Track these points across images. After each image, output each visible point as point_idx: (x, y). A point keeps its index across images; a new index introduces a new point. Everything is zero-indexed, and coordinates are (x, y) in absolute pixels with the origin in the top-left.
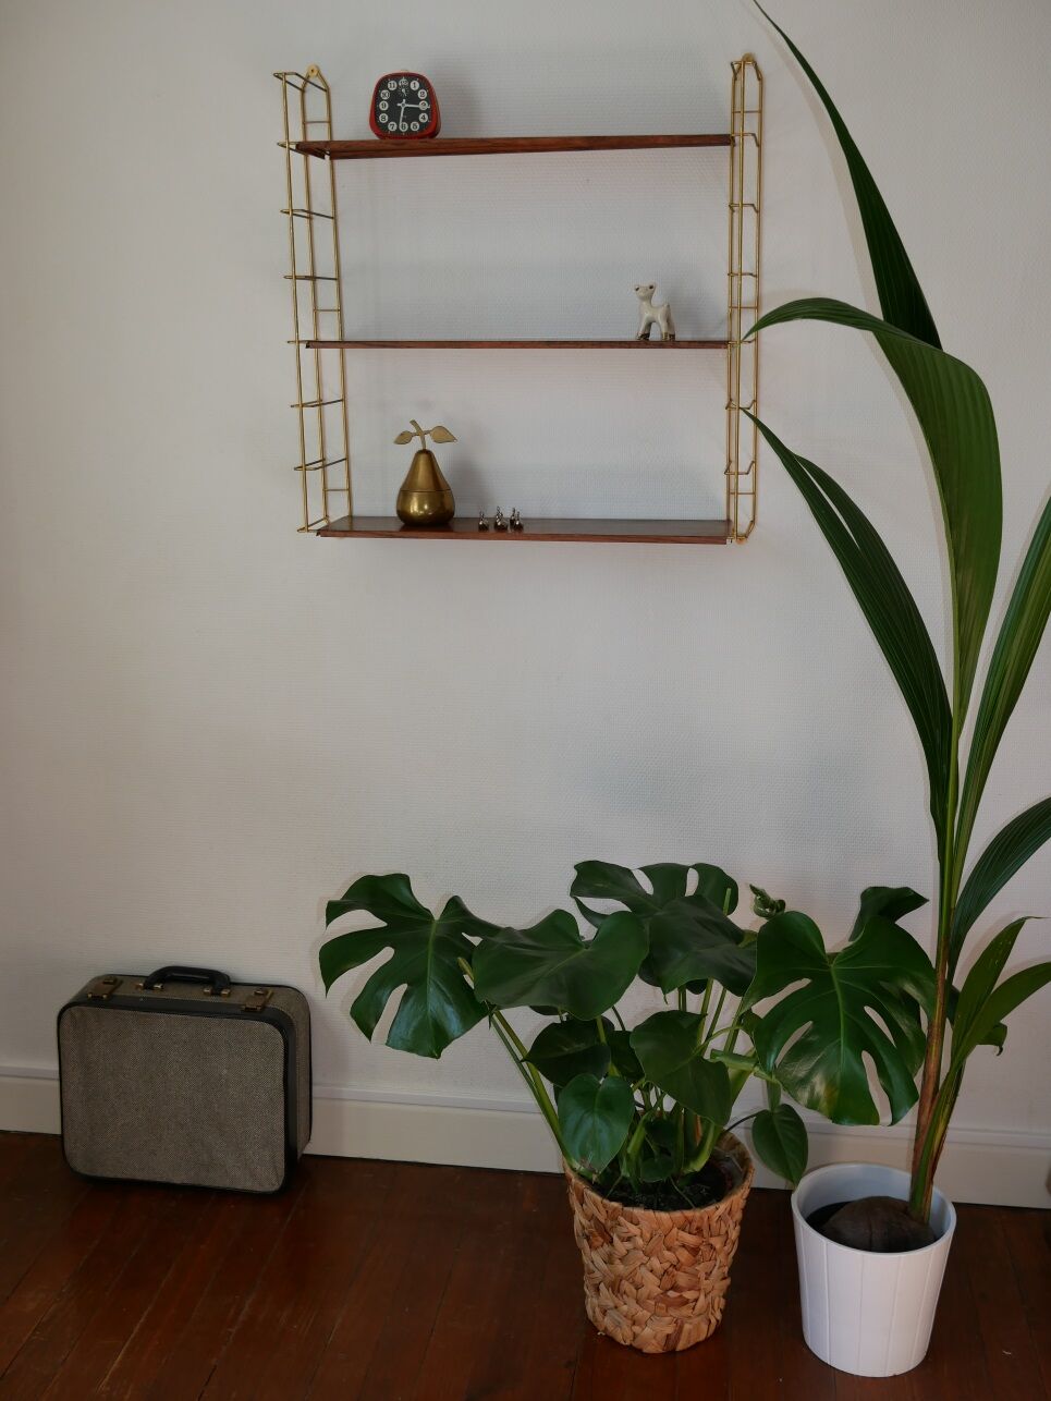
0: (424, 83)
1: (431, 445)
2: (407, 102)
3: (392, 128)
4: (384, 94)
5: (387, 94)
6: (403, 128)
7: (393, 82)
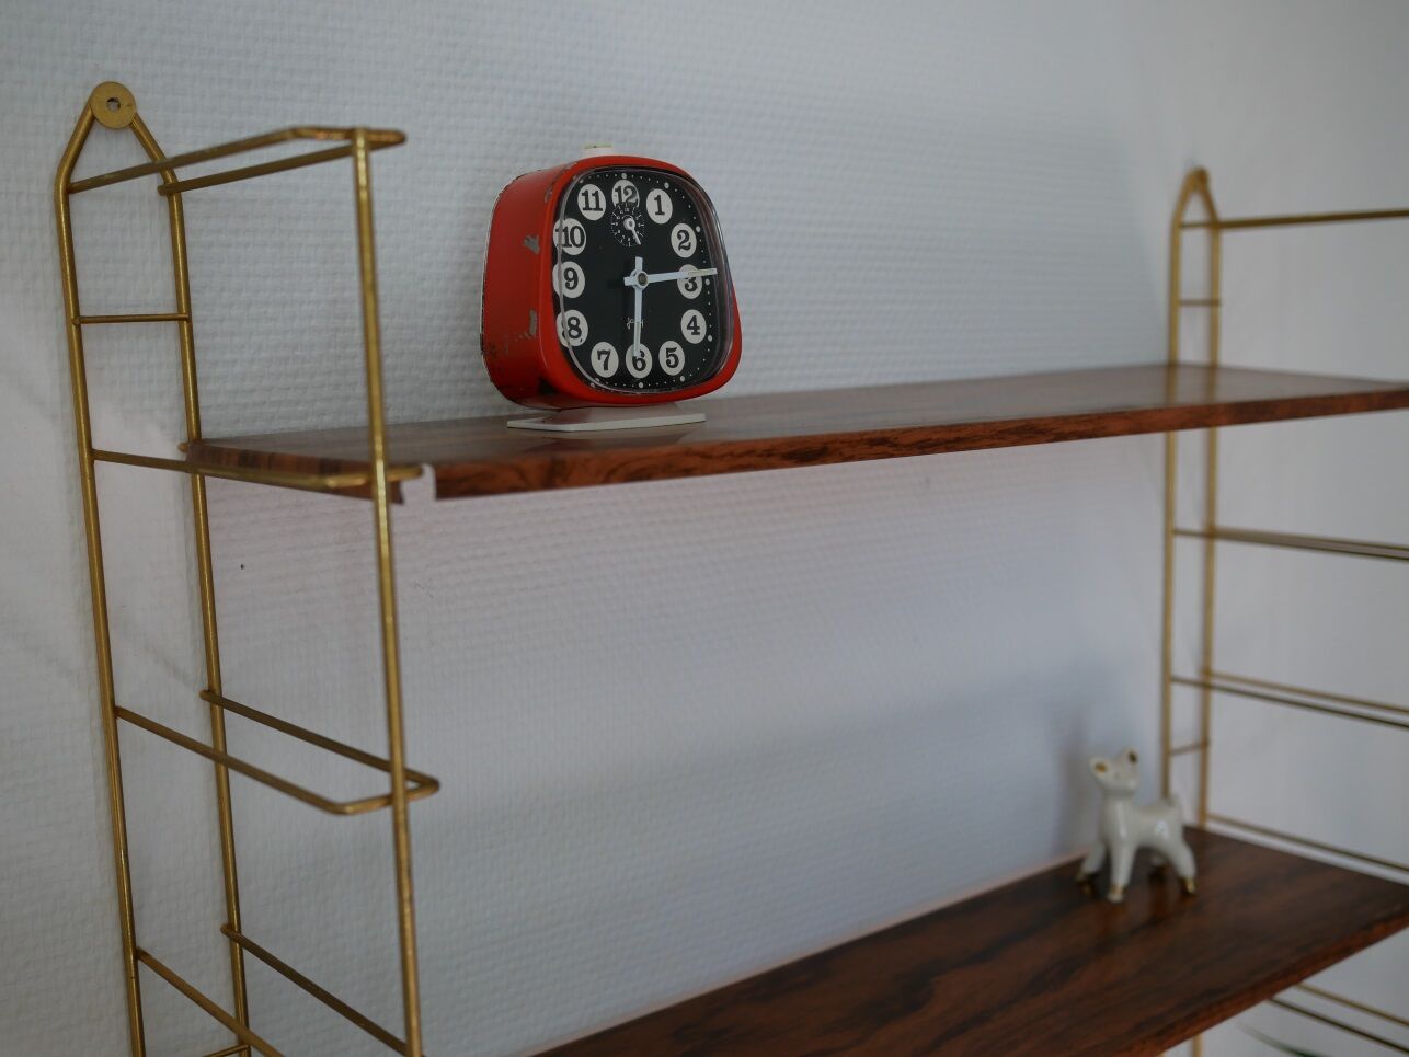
0: (691, 202)
2: (650, 268)
3: (606, 368)
4: (569, 234)
5: (577, 233)
6: (639, 365)
7: (591, 188)
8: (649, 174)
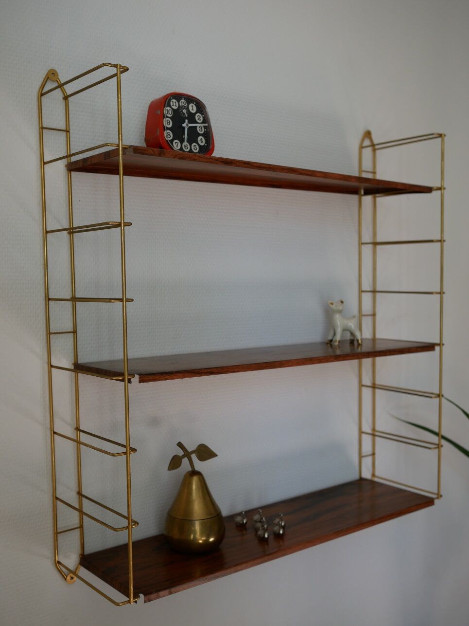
0: (201, 108)
1: (199, 465)
2: (189, 122)
3: (177, 147)
4: (168, 111)
5: (170, 112)
6: (186, 148)
7: (174, 101)
8: (190, 99)
